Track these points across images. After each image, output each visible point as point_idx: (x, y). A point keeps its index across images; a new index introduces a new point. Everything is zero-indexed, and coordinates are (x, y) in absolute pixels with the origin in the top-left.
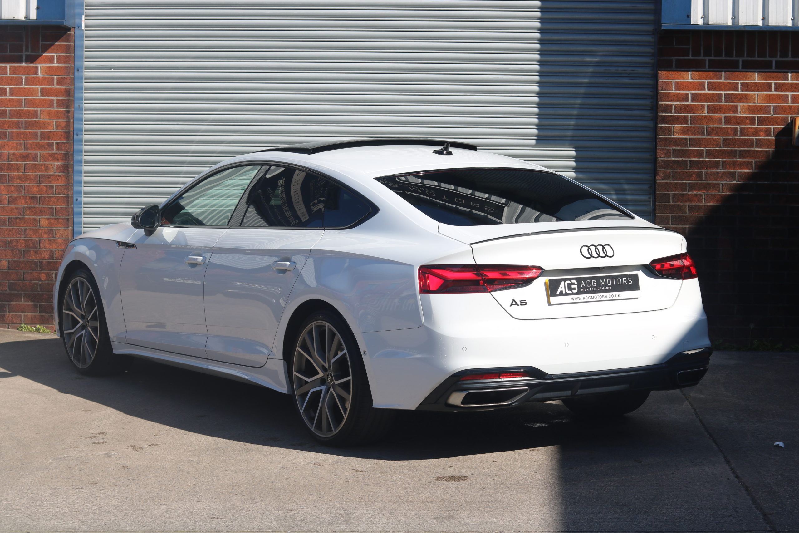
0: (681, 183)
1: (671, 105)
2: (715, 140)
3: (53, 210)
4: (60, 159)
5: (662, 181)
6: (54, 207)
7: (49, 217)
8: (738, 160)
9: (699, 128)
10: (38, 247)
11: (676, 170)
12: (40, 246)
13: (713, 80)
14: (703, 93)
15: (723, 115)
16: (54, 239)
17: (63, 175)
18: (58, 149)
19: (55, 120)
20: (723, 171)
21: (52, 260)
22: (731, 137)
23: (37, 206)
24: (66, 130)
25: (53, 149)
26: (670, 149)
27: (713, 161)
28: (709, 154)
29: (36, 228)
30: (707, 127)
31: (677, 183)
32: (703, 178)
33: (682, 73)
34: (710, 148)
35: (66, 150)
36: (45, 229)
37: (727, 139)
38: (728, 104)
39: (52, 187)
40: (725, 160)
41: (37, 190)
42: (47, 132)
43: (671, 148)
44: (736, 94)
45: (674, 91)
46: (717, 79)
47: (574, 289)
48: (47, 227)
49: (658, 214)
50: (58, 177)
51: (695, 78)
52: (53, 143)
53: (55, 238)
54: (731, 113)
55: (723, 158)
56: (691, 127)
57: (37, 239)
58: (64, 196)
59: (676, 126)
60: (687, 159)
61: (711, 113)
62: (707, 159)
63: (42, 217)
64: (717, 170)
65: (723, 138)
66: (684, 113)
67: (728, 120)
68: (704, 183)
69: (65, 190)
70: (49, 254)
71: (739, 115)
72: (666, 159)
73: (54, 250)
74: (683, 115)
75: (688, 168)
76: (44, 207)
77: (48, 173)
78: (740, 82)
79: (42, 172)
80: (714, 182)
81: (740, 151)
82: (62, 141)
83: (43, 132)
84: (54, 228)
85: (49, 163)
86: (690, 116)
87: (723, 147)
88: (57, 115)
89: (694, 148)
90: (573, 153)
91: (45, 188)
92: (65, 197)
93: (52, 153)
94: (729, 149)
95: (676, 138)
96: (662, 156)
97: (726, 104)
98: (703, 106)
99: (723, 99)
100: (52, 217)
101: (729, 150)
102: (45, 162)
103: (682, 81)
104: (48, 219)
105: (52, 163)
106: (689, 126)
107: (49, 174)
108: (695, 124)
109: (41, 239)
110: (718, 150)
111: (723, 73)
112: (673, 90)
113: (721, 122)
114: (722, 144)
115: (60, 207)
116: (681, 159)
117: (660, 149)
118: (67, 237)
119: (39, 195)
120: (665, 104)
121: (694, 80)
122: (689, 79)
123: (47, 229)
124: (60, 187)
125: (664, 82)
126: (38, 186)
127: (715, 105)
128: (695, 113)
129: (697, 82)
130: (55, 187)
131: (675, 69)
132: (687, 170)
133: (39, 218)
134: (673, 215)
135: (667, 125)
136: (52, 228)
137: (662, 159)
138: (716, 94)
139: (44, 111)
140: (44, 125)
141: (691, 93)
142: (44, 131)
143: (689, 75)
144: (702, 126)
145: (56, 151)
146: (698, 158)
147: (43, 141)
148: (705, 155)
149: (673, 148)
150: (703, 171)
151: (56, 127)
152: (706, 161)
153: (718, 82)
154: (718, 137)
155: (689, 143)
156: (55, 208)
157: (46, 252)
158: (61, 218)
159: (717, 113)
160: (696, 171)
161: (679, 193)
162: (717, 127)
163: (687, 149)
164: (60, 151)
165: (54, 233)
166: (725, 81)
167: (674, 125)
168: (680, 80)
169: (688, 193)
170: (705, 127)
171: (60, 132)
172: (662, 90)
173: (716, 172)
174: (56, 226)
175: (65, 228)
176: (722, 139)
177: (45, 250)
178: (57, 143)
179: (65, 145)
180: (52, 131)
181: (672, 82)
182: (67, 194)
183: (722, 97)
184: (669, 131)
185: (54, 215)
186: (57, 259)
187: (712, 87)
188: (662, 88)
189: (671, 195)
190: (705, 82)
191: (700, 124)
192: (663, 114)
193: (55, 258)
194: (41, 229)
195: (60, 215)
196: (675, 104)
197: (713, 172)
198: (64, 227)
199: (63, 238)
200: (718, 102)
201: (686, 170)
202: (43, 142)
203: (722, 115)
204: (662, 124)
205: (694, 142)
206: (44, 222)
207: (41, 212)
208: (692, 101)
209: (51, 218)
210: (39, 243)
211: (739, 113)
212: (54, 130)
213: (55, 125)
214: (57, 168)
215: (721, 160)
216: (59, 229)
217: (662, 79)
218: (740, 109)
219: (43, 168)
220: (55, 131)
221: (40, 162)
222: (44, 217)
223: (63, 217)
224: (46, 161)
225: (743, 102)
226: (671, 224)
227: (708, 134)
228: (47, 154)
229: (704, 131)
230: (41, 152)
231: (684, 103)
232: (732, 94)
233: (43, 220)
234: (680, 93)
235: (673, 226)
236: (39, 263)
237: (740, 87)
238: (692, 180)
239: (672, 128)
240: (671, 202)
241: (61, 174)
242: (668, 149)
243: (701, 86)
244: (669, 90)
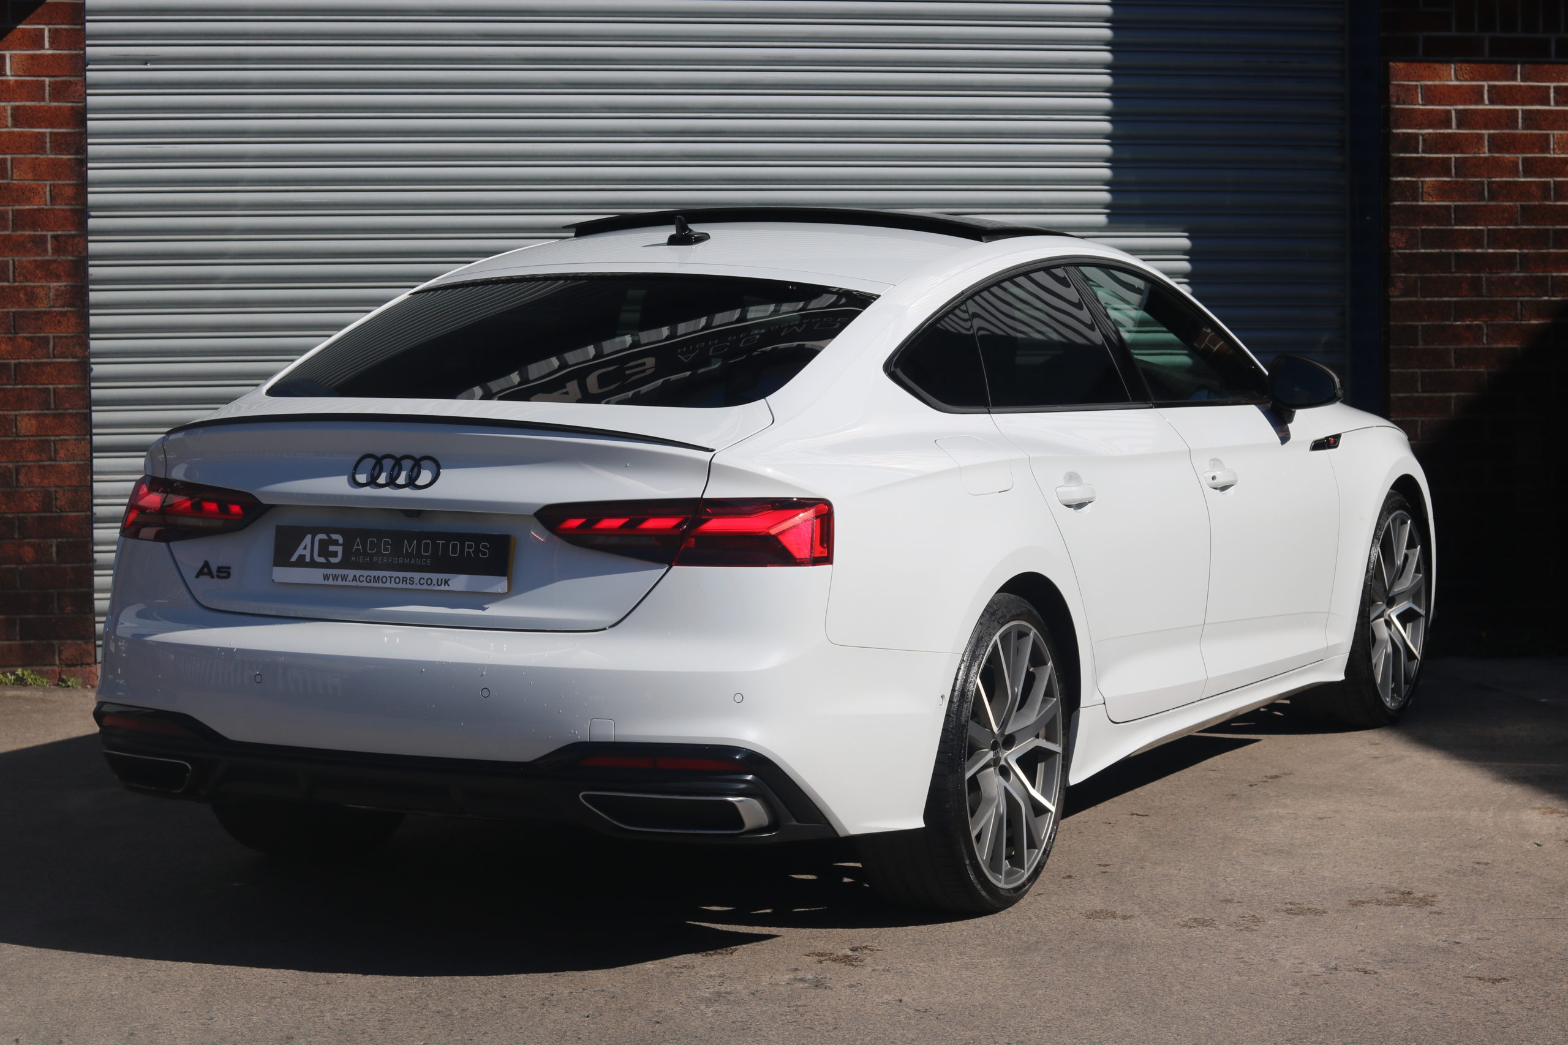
0: (1437, 301)
1: (1416, 136)
2: (1505, 208)
3: (49, 394)
4: (62, 274)
5: (1402, 299)
6: (51, 387)
7: (39, 412)
8: (1552, 250)
9: (1473, 184)
10: (15, 484)
11: (1428, 275)
12: (17, 480)
13: (1498, 80)
14: (1481, 110)
15: (1521, 156)
16: (53, 463)
17: (71, 312)
18: (57, 250)
19: (48, 183)
20: (1521, 274)
21: (49, 514)
22: (1537, 203)
23: (8, 387)
24: (78, 204)
25: (46, 251)
26: (1416, 230)
27: (1502, 253)
28: (1495, 239)
29: (8, 439)
30: (1488, 182)
31: (1431, 301)
32: (1484, 291)
33: (1437, 66)
34: (1495, 227)
35: (76, 253)
36: (30, 441)
37: (1529, 206)
38: (1529, 132)
39: (47, 339)
40: (1526, 251)
41: (9, 348)
42: (29, 209)
43: (1418, 228)
44: (1545, 111)
45: (1423, 105)
46: (1506, 79)
47: (335, 554)
48: (33, 436)
49: (1395, 370)
50: (58, 317)
51: (1463, 77)
52: (45, 236)
53: (55, 460)
54: (1536, 150)
55: (1521, 248)
56: (1457, 182)
57: (11, 465)
58: (75, 360)
59: (1427, 179)
60: (1450, 251)
61: (1497, 152)
62: (1490, 251)
63: (22, 412)
64: (1511, 272)
65: (1521, 206)
66: (1442, 153)
67: (1530, 167)
68: (1485, 301)
69: (77, 348)
70: (41, 499)
71: (1551, 155)
72: (1408, 251)
73: (53, 489)
74: (1440, 155)
75: (1453, 270)
76: (26, 389)
77: (34, 307)
78: (1552, 85)
79: (20, 307)
80: (1504, 299)
81: (1556, 232)
82: (66, 233)
83: (20, 210)
84: (53, 438)
85: (36, 284)
86: (1456, 158)
87: (1522, 224)
88: (54, 170)
89: (1464, 227)
90: (1185, 243)
91: (28, 344)
92: (77, 363)
93: (45, 261)
94: (1533, 227)
95: (1428, 206)
96: (1401, 245)
97: (1525, 132)
98: (1481, 136)
99: (1520, 121)
100: (46, 412)
101: (1533, 229)
102: (27, 281)
103: (1437, 83)
104: (36, 416)
105: (44, 284)
106: (1454, 179)
107: (36, 310)
108: (1465, 176)
109: (21, 464)
110: (1512, 229)
111: (1519, 67)
112: (1420, 102)
113: (1517, 171)
114: (1519, 218)
115: (67, 388)
116: (1437, 251)
117: (1396, 229)
118: (83, 458)
119: (13, 361)
120: (1403, 133)
121: (1461, 80)
122: (1451, 80)
123: (34, 441)
124: (64, 339)
125: (1403, 85)
126: (10, 338)
127: (1503, 134)
128: (1464, 153)
129: (1468, 86)
130: (51, 341)
131: (1424, 58)
132: (1451, 275)
133: (16, 416)
134: (1424, 370)
135: (1408, 179)
136: (48, 438)
137: (1400, 251)
138: (1507, 110)
139: (20, 161)
140: (23, 194)
141: (1456, 110)
142: (21, 207)
143: (1450, 71)
144: (1478, 179)
145: (53, 254)
146: (1472, 248)
147: (19, 233)
148: (1485, 242)
149: (1423, 227)
150: (1483, 275)
151: (53, 198)
152: (1488, 254)
153: (1509, 86)
154: (1511, 204)
155: (1453, 216)
156: (54, 389)
157: (33, 495)
158: (69, 414)
159: (1508, 152)
160: (1469, 275)
161: (1436, 323)
162: (1509, 182)
163: (1450, 230)
164: (64, 255)
165: (53, 449)
166: (1522, 84)
167: (1422, 179)
168: (1433, 81)
169: (1454, 323)
170: (1486, 182)
171: (63, 210)
172: (1398, 103)
173: (1509, 277)
174: (57, 433)
175: (79, 438)
176: (1519, 206)
177: (30, 489)
178: (54, 237)
179: (76, 241)
180: (43, 209)
181: (1417, 85)
182: (83, 357)
183: (1518, 117)
184: (1413, 191)
185: (52, 406)
186: (61, 511)
187: (1497, 95)
188: (1397, 99)
189: (1420, 328)
190: (1482, 87)
191: (1476, 177)
192: (1401, 155)
193: (57, 507)
194: (21, 441)
195: (67, 405)
196: (1425, 134)
197: (1503, 277)
198: (77, 435)
199: (75, 460)
200: (1510, 128)
201: (1448, 275)
202: (22, 235)
203: (1518, 155)
204: (1400, 175)
205: (1463, 214)
206: (26, 422)
207: (21, 401)
208: (1459, 127)
209: (44, 415)
210: (17, 475)
211: (1552, 152)
212: (46, 205)
213: (48, 194)
214: (56, 295)
215: (1517, 251)
216: (66, 440)
217: (1397, 80)
218: (1554, 143)
219: (22, 295)
220: (49, 207)
221: (15, 281)
222: (26, 412)
223: (75, 411)
224: (30, 281)
225: (1560, 128)
226: (1420, 390)
227: (1492, 197)
228: (30, 262)
229: (1483, 189)
230: (16, 259)
231: (1442, 131)
232: (1538, 111)
233: (26, 420)
234: (1433, 110)
235: (1426, 395)
236: (17, 522)
237: (1552, 95)
238: (1462, 296)
239: (1420, 184)
240: (1421, 343)
241: (66, 309)
242: (1412, 230)
243: (1475, 95)
244: (1412, 104)
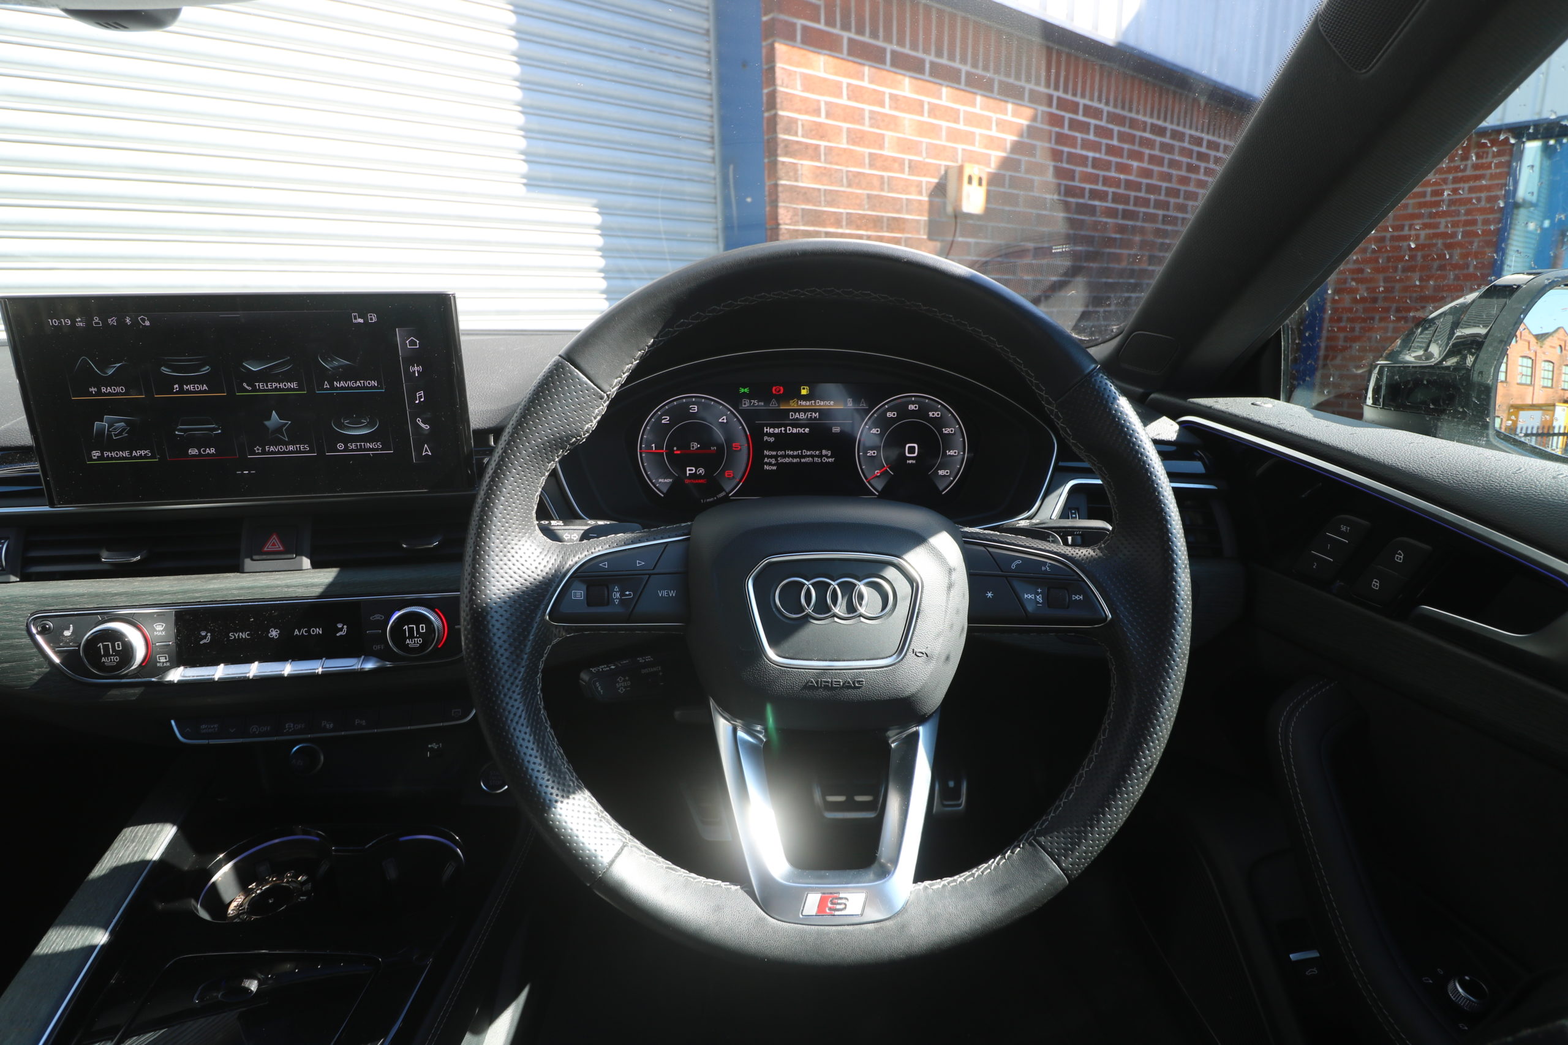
1: (797, 120)
2: (857, 196)
9: (837, 170)
13: (851, 78)
14: (842, 104)
15: (867, 150)
22: (877, 193)
26: (798, 209)
28: (851, 221)
30: (846, 171)
33: (811, 54)
34: (851, 211)
37: (872, 195)
38: (872, 129)
40: (871, 234)
43: (799, 207)
44: (882, 113)
45: (801, 91)
46: (858, 79)
51: (829, 70)
54: (877, 147)
55: (867, 231)
56: (825, 168)
59: (804, 162)
60: (821, 230)
61: (851, 145)
62: (848, 232)
66: (815, 139)
67: (873, 161)
71: (886, 152)
72: (792, 227)
74: (814, 142)
78: (887, 90)
86: (824, 146)
87: (868, 211)
89: (830, 210)
95: (806, 187)
96: (788, 221)
97: (870, 129)
98: (840, 128)
99: (867, 119)
101: (875, 216)
103: (811, 72)
106: (824, 165)
108: (831, 163)
110: (862, 215)
111: (866, 69)
112: (799, 88)
113: (864, 164)
114: (866, 205)
116: (812, 229)
117: (784, 207)
120: (787, 116)
121: (827, 73)
122: (821, 72)
125: (786, 70)
127: (856, 129)
128: (830, 142)
129: (832, 79)
131: (801, 46)
135: (791, 160)
137: (787, 227)
138: (858, 108)
141: (824, 101)
143: (820, 63)
144: (839, 167)
146: (836, 229)
149: (804, 206)
153: (860, 86)
154: (860, 191)
155: (823, 198)
159: (859, 145)
162: (860, 172)
163: (821, 211)
166: (868, 86)
167: (801, 162)
168: (808, 69)
170: (844, 170)
172: (781, 86)
176: (866, 195)
181: (797, 72)
183: (865, 116)
184: (795, 172)
187: (852, 92)
188: (783, 83)
190: (843, 82)
191: (837, 164)
192: (786, 136)
196: (803, 119)
200: (861, 124)
203: (865, 149)
204: (785, 156)
205: (830, 198)
208: (826, 117)
215: (865, 234)
217: (779, 60)
218: (888, 142)
225: (891, 130)
227: (849, 184)
229: (843, 177)
231: (814, 119)
232: (878, 112)
234: (809, 97)
237: (887, 100)
239: (800, 166)
242: (795, 208)
243: (835, 89)
244: (792, 88)
